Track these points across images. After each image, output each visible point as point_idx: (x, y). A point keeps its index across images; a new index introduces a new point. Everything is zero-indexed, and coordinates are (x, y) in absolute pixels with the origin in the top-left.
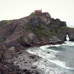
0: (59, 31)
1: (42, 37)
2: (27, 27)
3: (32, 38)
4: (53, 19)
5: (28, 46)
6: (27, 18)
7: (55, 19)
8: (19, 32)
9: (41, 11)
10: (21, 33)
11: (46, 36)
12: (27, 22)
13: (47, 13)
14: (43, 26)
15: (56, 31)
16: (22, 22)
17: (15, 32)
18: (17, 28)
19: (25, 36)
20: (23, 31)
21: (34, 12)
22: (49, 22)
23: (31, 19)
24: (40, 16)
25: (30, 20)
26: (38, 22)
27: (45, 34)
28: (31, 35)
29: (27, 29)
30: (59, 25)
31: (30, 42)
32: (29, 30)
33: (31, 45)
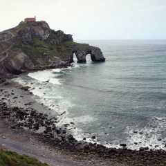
0: (63, 48)
1: (38, 59)
2: (14, 44)
3: (22, 61)
4: (53, 31)
5: (16, 73)
6: (13, 30)
8: (3, 53)
9: (34, 19)
10: (5, 54)
11: (43, 56)
12: (13, 36)
13: (44, 22)
14: (38, 42)
15: (58, 49)
16: (5, 36)
19: (12, 58)
20: (9, 51)
21: (24, 20)
22: (47, 36)
23: (20, 31)
25: (19, 33)
26: (30, 36)
27: (42, 54)
28: (21, 56)
29: (14, 47)
30: (63, 40)
31: (20, 67)
33: (22, 71)
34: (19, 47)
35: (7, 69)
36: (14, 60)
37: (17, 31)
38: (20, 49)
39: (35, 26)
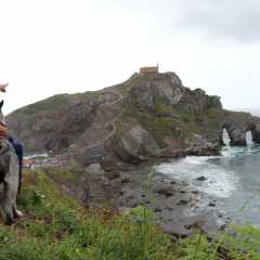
0: (206, 120)
1: (167, 138)
2: (124, 110)
3: (140, 141)
4: (188, 90)
5: (132, 161)
6: (119, 87)
7: (192, 89)
8: (107, 125)
9: (157, 68)
11: (176, 134)
12: (122, 97)
13: (173, 74)
14: (164, 109)
15: (198, 121)
16: (108, 97)
17: (94, 124)
18: (99, 112)
19: (122, 134)
21: (138, 72)
22: (178, 98)
23: (133, 89)
24: (156, 83)
25: (130, 92)
26: (151, 98)
27: (173, 129)
28: (137, 132)
29: (126, 115)
30: (205, 106)
31: (136, 151)
32: (129, 119)
33: (141, 157)
34: (132, 116)
35: (116, 153)
36: (127, 138)
37: (128, 89)
38: (135, 120)
39: (159, 80)
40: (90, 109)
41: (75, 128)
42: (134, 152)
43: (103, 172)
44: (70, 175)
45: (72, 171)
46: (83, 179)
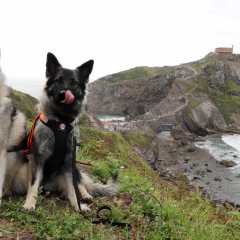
1: (234, 114)
2: (197, 85)
3: (209, 116)
6: (196, 64)
8: (180, 98)
9: (231, 49)
10: (183, 100)
12: (196, 73)
16: (183, 72)
17: (169, 97)
18: (173, 85)
19: (194, 108)
20: (189, 96)
21: (213, 51)
23: (208, 67)
24: (229, 62)
25: (205, 69)
26: (223, 77)
28: (207, 107)
29: (198, 90)
32: (201, 94)
33: (208, 130)
34: (204, 91)
35: (186, 124)
37: (203, 67)
38: (206, 95)
39: (230, 60)
40: (166, 82)
41: (151, 98)
42: (203, 125)
43: (172, 139)
44: (143, 139)
45: (145, 136)
46: (154, 144)
